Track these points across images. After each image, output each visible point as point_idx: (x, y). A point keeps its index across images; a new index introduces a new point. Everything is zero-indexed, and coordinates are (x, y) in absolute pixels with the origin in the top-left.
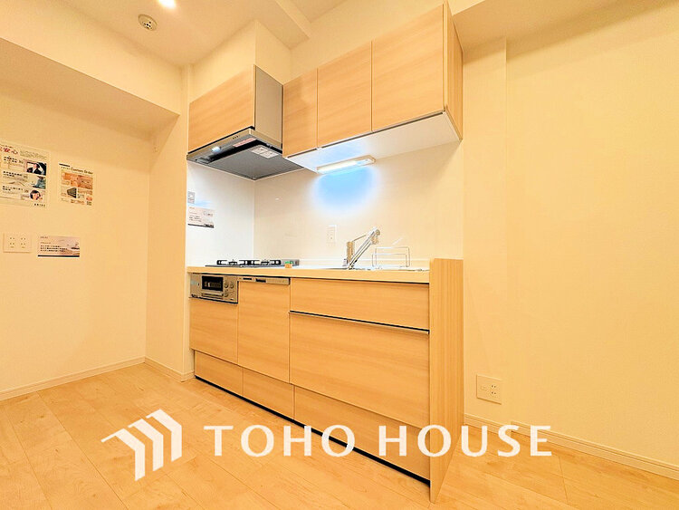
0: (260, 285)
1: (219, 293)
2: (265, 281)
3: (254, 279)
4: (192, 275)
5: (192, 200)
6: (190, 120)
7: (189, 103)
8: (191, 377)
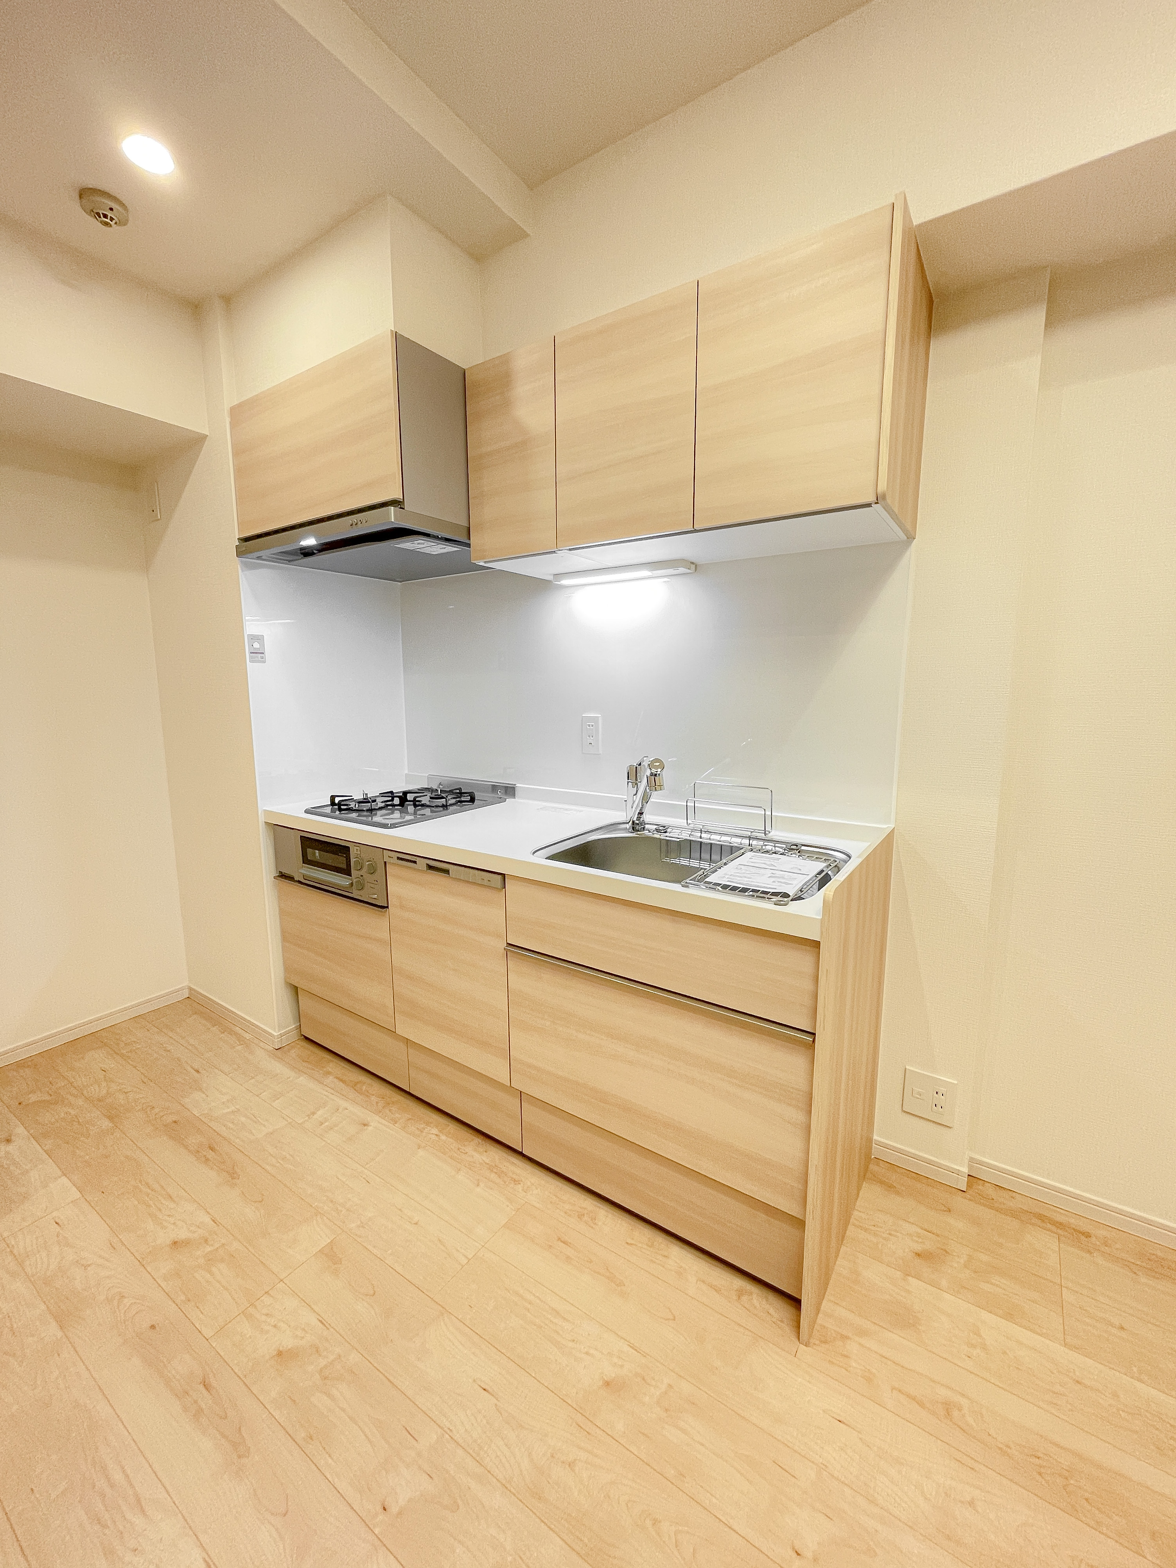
0: (438, 879)
1: (342, 879)
2: (447, 872)
3: (421, 864)
4: (277, 830)
5: (258, 654)
6: (236, 454)
7: (227, 407)
8: (293, 1037)
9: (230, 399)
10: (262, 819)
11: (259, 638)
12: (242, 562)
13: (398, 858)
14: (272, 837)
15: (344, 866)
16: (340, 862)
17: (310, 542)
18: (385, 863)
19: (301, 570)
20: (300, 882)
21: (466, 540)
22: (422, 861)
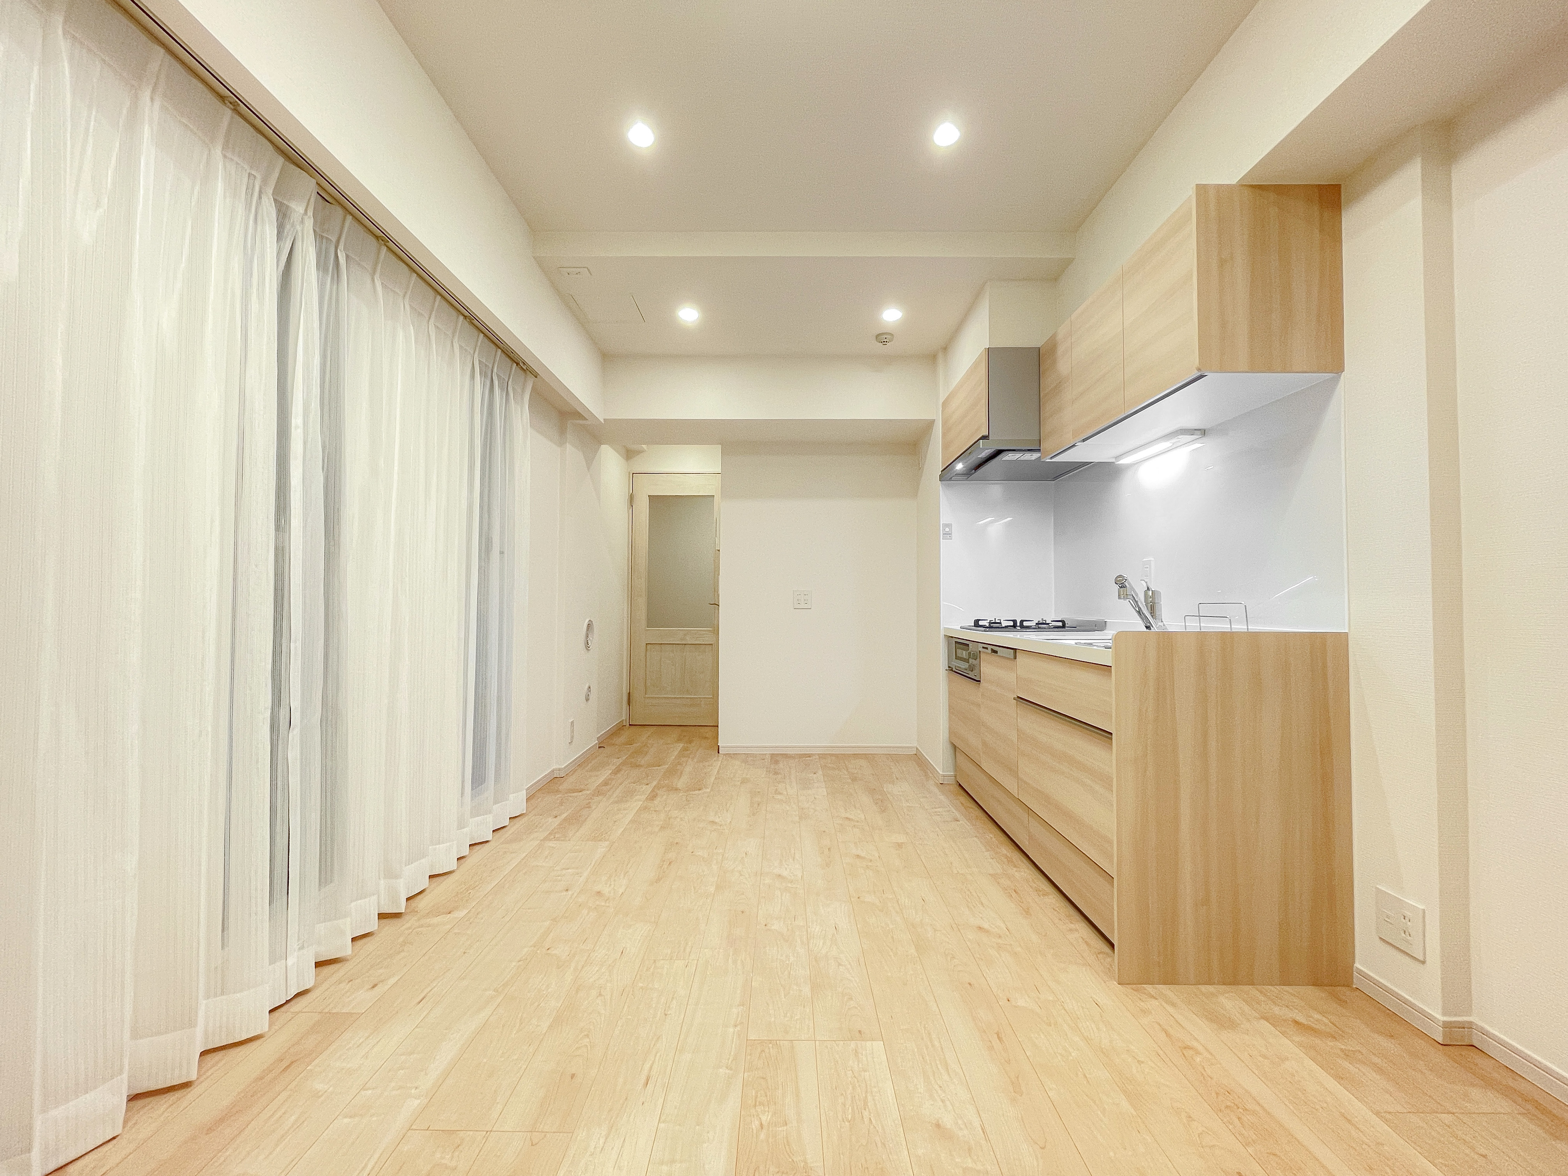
0: (995, 658)
1: (965, 666)
2: (997, 653)
3: (990, 649)
4: (949, 639)
5: (948, 535)
6: (943, 426)
7: (940, 403)
8: (952, 781)
9: (940, 397)
10: (942, 633)
11: (949, 525)
12: (940, 483)
13: (983, 648)
14: (946, 642)
15: (968, 657)
16: (966, 655)
17: (962, 466)
18: (980, 651)
20: (955, 671)
21: (1039, 448)
22: (990, 647)
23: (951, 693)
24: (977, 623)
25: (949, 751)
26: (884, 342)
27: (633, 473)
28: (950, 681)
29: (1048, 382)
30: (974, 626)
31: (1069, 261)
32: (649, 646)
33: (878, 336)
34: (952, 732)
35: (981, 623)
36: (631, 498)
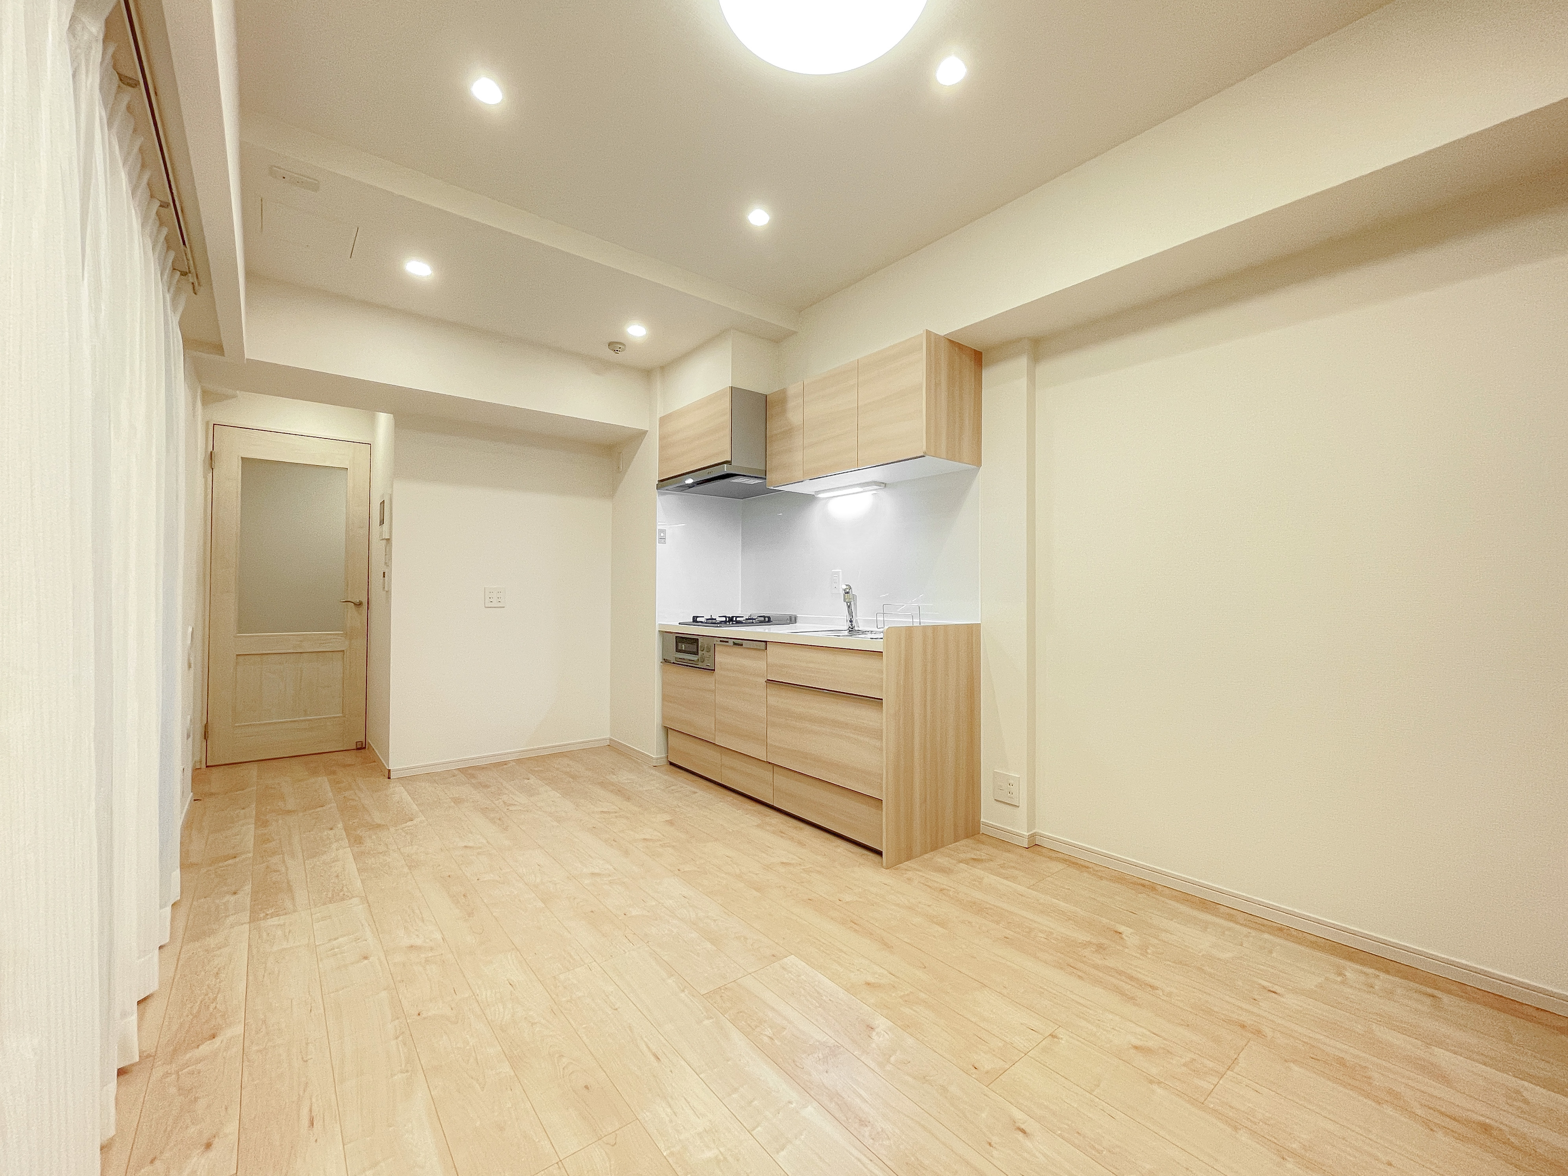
0: (737, 649)
1: (694, 658)
2: (742, 645)
3: (731, 642)
4: (664, 634)
5: (663, 539)
6: (660, 439)
7: (658, 417)
8: (664, 762)
9: (660, 412)
10: (657, 629)
11: (663, 531)
12: (659, 492)
13: (721, 641)
14: (662, 639)
15: (695, 650)
16: (693, 648)
17: (690, 481)
18: (715, 644)
19: (686, 495)
20: (674, 663)
21: (765, 477)
22: (731, 641)
23: (665, 684)
24: (695, 619)
25: (662, 734)
26: (617, 351)
27: (214, 424)
28: (664, 672)
29: (775, 427)
30: (693, 622)
31: (795, 333)
32: (241, 659)
33: (610, 344)
34: (664, 717)
35: (698, 619)
36: (211, 458)
